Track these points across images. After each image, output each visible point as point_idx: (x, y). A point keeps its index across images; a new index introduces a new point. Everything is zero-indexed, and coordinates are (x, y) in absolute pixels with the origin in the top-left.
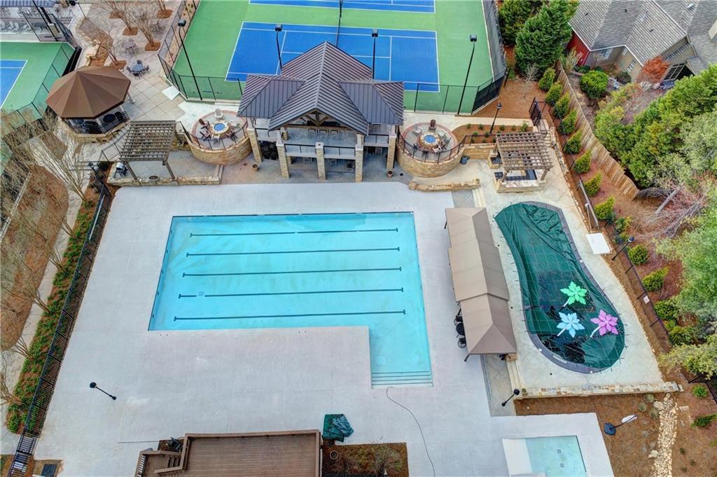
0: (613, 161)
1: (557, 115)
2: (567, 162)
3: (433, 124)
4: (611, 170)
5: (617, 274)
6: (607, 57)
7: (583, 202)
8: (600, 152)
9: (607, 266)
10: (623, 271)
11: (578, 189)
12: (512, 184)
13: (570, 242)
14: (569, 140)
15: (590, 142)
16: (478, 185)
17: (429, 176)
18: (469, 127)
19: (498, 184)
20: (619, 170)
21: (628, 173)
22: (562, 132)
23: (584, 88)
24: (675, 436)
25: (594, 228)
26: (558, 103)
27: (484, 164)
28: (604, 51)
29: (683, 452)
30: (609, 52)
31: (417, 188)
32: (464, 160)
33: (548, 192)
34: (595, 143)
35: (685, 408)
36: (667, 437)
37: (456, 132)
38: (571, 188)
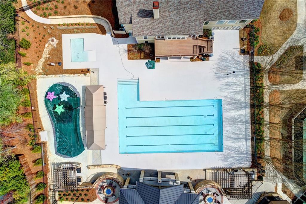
0: (26, 174)
24: (39, 61)
25: (44, 144)
29: (38, 57)
35: (32, 70)
36: (42, 61)
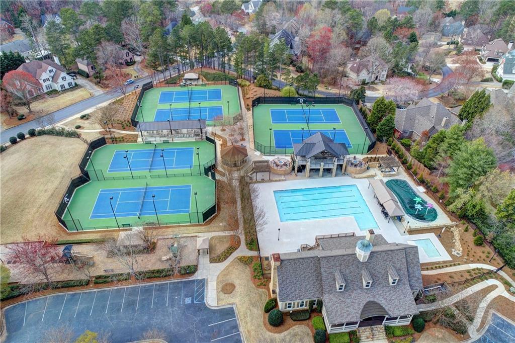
0: (419, 163)
1: (397, 153)
2: (404, 166)
3: (355, 157)
4: (420, 166)
5: (430, 197)
6: (408, 135)
7: (413, 177)
8: (414, 161)
9: (426, 195)
10: (431, 196)
11: (410, 174)
12: (387, 173)
13: (412, 190)
14: (403, 159)
15: (410, 159)
16: (376, 175)
17: (358, 174)
18: (367, 158)
19: (383, 174)
20: (422, 166)
21: (425, 166)
22: (399, 157)
23: (403, 144)
24: (459, 236)
25: (419, 185)
26: (396, 148)
27: (375, 169)
28: (407, 133)
29: (463, 239)
30: (408, 133)
31: (355, 178)
32: (368, 168)
33: (400, 176)
34: (412, 159)
35: (460, 228)
36: (457, 236)
37: (363, 159)
38: (407, 174)
